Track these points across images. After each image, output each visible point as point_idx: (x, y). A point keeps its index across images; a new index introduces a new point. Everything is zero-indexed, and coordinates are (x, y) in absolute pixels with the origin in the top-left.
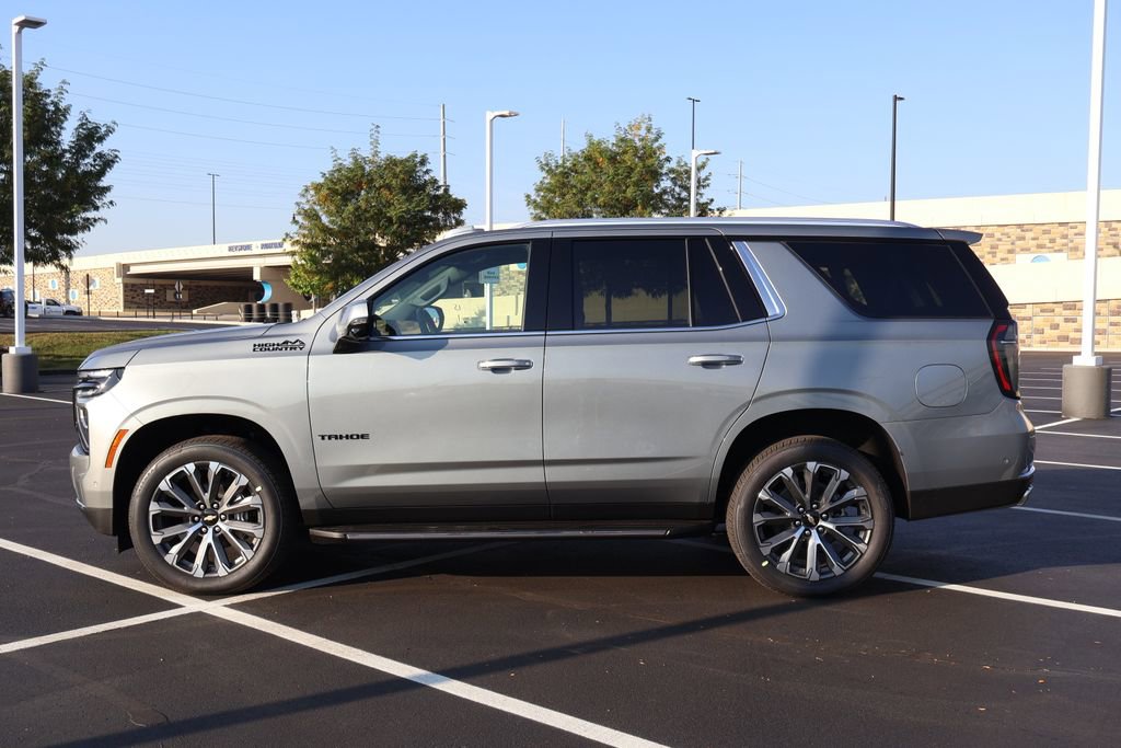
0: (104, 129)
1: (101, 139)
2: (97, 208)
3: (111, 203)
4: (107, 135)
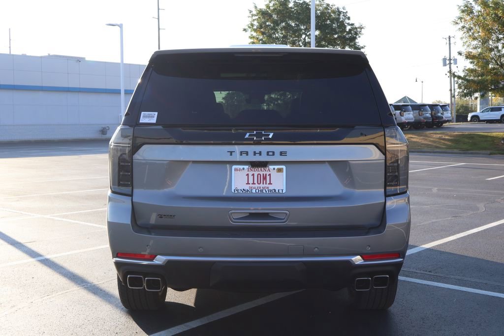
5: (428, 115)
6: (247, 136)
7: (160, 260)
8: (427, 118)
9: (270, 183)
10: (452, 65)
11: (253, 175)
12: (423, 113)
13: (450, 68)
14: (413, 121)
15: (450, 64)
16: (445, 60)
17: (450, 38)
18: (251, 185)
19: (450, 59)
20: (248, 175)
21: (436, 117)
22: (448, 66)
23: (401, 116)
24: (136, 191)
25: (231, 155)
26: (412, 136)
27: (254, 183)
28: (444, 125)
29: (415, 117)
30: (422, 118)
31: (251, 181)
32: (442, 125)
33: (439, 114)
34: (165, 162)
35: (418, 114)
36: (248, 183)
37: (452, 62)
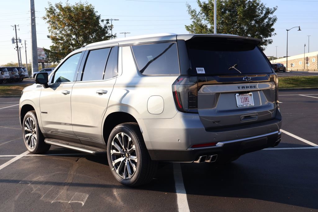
0: (273, 9)
1: (272, 13)
2: (270, 36)
3: (275, 34)
4: (274, 11)
5: (17, 74)
6: (243, 79)
7: (220, 144)
8: (16, 76)
9: (249, 102)
10: (18, 43)
11: (243, 98)
12: (14, 72)
13: (17, 44)
14: (9, 78)
15: (17, 42)
16: (13, 39)
17: (15, 26)
18: (243, 103)
19: (17, 39)
20: (241, 98)
21: (21, 75)
22: (16, 43)
23: (2, 74)
24: (199, 110)
25: (239, 88)
26: (18, 87)
27: (244, 102)
28: (24, 79)
29: (10, 75)
30: (14, 76)
31: (243, 101)
32: (23, 80)
33: (23, 73)
34: (214, 94)
35: (11, 73)
36: (242, 102)
37: (18, 41)
